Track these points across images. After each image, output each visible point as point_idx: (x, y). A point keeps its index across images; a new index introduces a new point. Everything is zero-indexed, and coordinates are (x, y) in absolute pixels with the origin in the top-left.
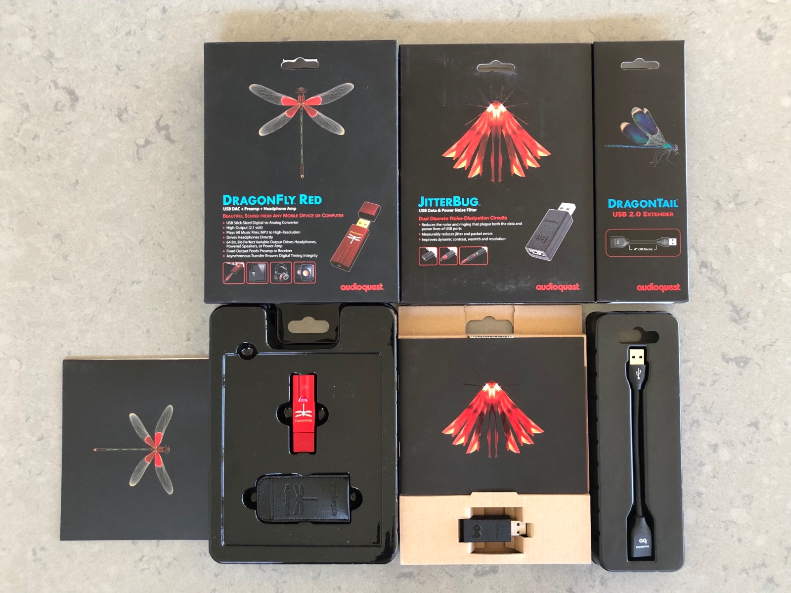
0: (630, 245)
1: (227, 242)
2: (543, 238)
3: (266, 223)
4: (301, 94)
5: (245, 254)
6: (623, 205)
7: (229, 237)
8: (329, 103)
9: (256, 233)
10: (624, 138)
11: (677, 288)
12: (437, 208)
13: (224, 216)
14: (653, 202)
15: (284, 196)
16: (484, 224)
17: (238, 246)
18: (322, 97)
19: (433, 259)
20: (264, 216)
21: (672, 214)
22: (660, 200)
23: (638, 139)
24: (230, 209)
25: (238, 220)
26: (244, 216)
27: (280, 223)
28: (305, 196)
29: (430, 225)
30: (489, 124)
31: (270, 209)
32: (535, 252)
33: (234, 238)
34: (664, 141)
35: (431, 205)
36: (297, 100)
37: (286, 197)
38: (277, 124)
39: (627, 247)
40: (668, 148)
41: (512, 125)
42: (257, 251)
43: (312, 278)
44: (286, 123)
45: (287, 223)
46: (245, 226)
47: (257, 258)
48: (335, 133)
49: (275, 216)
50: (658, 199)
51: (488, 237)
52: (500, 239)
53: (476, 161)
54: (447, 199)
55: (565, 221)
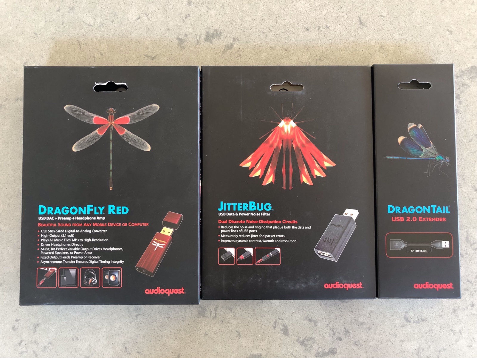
0: (408, 247)
1: (42, 249)
2: (330, 241)
3: (77, 231)
4: (111, 114)
5: (57, 260)
6: (401, 211)
7: (43, 245)
8: (136, 122)
9: (68, 240)
10: (400, 150)
11: (450, 286)
12: (235, 212)
13: (40, 225)
14: (427, 208)
15: (94, 207)
16: (277, 228)
17: (51, 253)
18: (130, 117)
19: (231, 259)
20: (75, 225)
21: (444, 219)
22: (434, 206)
23: (413, 151)
24: (44, 218)
25: (52, 228)
26: (57, 225)
27: (90, 232)
28: (114, 207)
29: (228, 227)
30: (281, 138)
31: (81, 219)
32: (323, 254)
33: (48, 245)
34: (437, 153)
35: (229, 209)
36: (108, 119)
37: (95, 208)
38: (89, 141)
39: (405, 248)
40: (440, 160)
41: (301, 139)
42: (68, 257)
43: (119, 282)
44: (97, 140)
45: (96, 231)
46: (58, 234)
47: (68, 264)
48: (141, 149)
49: (85, 225)
50: (432, 206)
51: (281, 239)
52: (291, 241)
53: (269, 171)
54: (244, 204)
55: (349, 225)
